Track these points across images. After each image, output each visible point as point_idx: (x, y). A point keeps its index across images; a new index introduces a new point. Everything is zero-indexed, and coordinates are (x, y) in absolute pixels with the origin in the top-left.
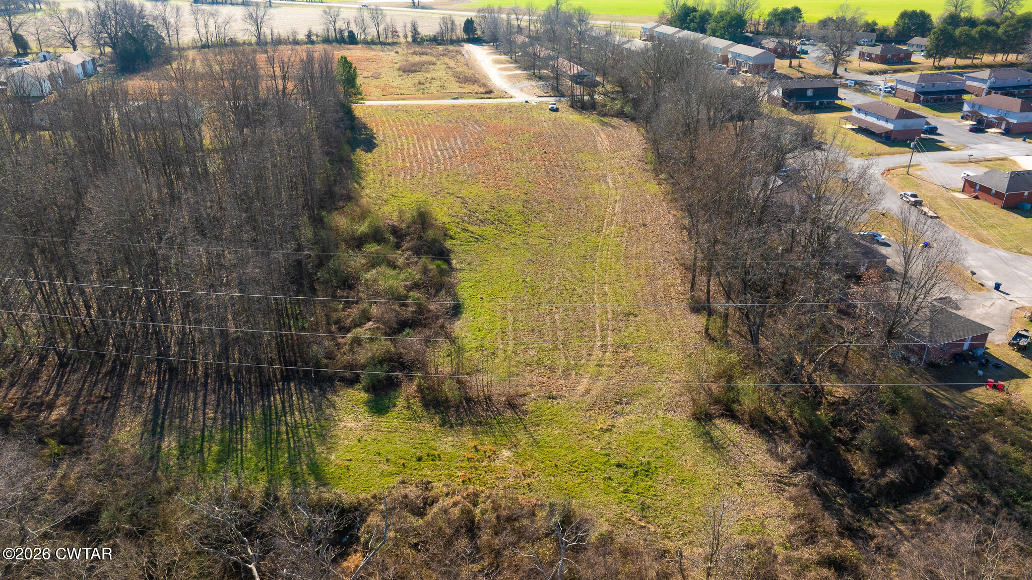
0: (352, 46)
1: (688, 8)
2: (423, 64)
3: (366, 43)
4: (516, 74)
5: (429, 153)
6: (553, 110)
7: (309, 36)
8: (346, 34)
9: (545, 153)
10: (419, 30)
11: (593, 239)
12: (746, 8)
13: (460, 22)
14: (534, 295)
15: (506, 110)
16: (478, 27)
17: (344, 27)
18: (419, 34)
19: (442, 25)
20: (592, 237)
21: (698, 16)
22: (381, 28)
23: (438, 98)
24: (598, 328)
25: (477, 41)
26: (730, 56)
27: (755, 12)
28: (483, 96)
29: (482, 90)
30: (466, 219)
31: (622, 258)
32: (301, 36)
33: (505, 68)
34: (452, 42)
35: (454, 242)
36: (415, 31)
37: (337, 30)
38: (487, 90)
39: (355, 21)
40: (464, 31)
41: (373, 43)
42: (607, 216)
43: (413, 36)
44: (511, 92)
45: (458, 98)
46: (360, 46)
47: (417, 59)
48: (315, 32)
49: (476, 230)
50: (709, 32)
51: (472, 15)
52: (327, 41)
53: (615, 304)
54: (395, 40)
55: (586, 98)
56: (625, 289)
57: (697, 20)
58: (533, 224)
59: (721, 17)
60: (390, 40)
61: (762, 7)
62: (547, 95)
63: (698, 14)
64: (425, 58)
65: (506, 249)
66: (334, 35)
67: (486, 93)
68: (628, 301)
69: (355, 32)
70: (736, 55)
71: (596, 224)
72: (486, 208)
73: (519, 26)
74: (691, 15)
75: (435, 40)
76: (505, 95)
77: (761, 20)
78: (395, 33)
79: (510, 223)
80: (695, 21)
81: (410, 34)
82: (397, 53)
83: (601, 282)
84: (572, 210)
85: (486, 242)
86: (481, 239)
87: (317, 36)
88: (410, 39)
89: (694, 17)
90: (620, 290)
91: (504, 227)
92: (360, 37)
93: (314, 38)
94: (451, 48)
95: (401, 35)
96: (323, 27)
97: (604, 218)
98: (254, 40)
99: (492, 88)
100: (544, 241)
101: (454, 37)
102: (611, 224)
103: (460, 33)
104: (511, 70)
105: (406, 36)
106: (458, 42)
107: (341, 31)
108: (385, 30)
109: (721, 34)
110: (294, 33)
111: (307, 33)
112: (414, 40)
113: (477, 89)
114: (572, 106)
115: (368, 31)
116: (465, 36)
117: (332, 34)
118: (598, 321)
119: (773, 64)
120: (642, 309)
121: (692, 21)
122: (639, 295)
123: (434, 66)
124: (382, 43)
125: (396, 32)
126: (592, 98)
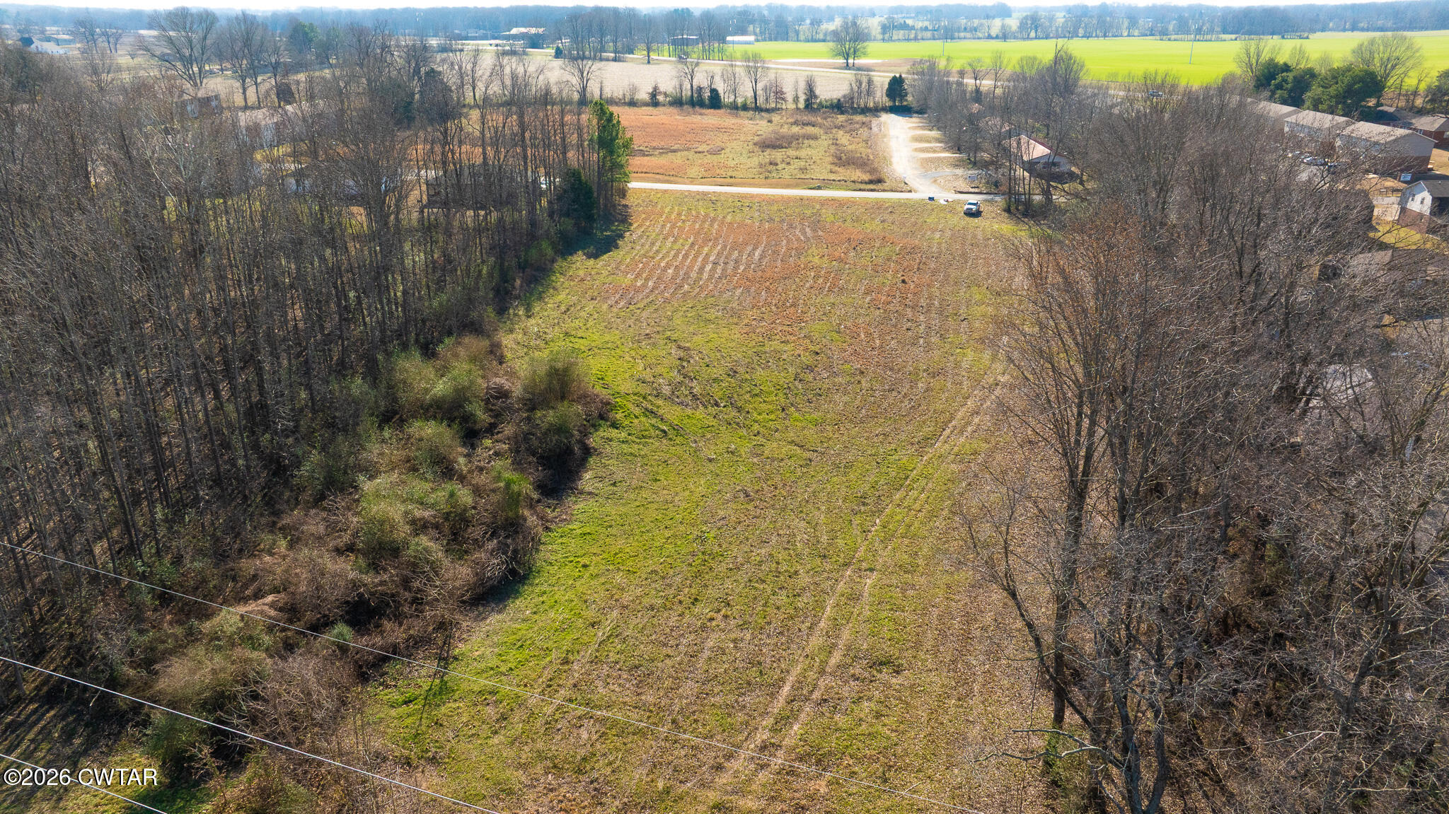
0: (712, 111)
1: (1276, 65)
2: (796, 138)
3: (734, 107)
4: (939, 158)
5: (691, 267)
6: (970, 214)
7: (654, 95)
8: (707, 94)
9: (903, 281)
10: (817, 92)
11: (904, 461)
12: (1393, 67)
13: (882, 80)
14: (699, 574)
15: (887, 208)
16: (910, 90)
17: (705, 84)
18: (816, 97)
19: (854, 85)
20: (903, 457)
21: (1290, 79)
22: (760, 86)
23: (788, 186)
24: (786, 689)
25: (904, 111)
26: (1338, 143)
27: (1410, 74)
28: (863, 186)
29: (866, 177)
30: (666, 390)
31: (945, 512)
32: (643, 95)
33: (926, 148)
34: (865, 111)
35: (614, 433)
36: (811, 93)
37: (695, 87)
38: (873, 177)
39: (723, 75)
40: (887, 95)
41: (745, 108)
42: (960, 415)
43: (807, 100)
44: (913, 183)
45: (819, 188)
46: (722, 111)
47: (795, 129)
48: (662, 89)
49: (672, 413)
50: (1308, 103)
51: (902, 71)
52: (677, 102)
53: (866, 628)
54: (779, 106)
55: (1037, 198)
56: (911, 593)
57: (1289, 86)
58: (797, 415)
59: (1334, 77)
60: (773, 105)
61: (1427, 65)
62: (976, 190)
63: (1290, 76)
64: (810, 130)
65: (710, 460)
66: (689, 93)
67: (871, 182)
68: (900, 626)
69: (721, 91)
70: (1351, 141)
71: (927, 430)
72: (716, 372)
73: (977, 91)
74: (1279, 79)
75: (838, 107)
76: (904, 187)
77: (1423, 86)
78: (779, 94)
79: (749, 407)
80: (1285, 86)
81: (802, 98)
82: (770, 121)
83: (864, 565)
84: (894, 393)
85: (679, 440)
86: (671, 434)
87: (666, 95)
88: (801, 105)
89: (1285, 80)
90: (897, 593)
91: (734, 413)
92: (727, 99)
93: (661, 98)
94: (859, 118)
95: (790, 97)
96: (675, 82)
97: (952, 418)
98: (576, 96)
99: (883, 176)
100: (799, 451)
101: (871, 105)
102: (961, 432)
103: (880, 96)
104: (935, 151)
105: (796, 99)
106: (876, 111)
107: (700, 89)
108: (765, 89)
109: (1331, 107)
110: (634, 89)
111: (651, 91)
112: (808, 105)
113: (859, 175)
114: (1008, 210)
115: (741, 89)
116: (889, 104)
117: (687, 93)
118: (798, 669)
119: (1429, 158)
120: (922, 655)
121: (1279, 87)
122: (935, 612)
123: (812, 142)
124: (758, 109)
125: (782, 93)
126: (1049, 199)
